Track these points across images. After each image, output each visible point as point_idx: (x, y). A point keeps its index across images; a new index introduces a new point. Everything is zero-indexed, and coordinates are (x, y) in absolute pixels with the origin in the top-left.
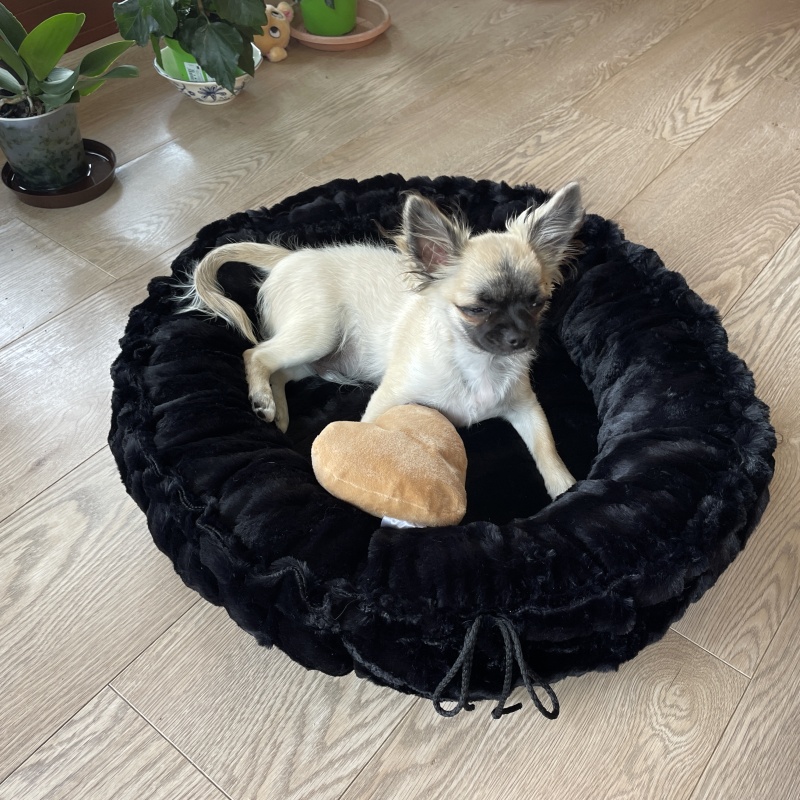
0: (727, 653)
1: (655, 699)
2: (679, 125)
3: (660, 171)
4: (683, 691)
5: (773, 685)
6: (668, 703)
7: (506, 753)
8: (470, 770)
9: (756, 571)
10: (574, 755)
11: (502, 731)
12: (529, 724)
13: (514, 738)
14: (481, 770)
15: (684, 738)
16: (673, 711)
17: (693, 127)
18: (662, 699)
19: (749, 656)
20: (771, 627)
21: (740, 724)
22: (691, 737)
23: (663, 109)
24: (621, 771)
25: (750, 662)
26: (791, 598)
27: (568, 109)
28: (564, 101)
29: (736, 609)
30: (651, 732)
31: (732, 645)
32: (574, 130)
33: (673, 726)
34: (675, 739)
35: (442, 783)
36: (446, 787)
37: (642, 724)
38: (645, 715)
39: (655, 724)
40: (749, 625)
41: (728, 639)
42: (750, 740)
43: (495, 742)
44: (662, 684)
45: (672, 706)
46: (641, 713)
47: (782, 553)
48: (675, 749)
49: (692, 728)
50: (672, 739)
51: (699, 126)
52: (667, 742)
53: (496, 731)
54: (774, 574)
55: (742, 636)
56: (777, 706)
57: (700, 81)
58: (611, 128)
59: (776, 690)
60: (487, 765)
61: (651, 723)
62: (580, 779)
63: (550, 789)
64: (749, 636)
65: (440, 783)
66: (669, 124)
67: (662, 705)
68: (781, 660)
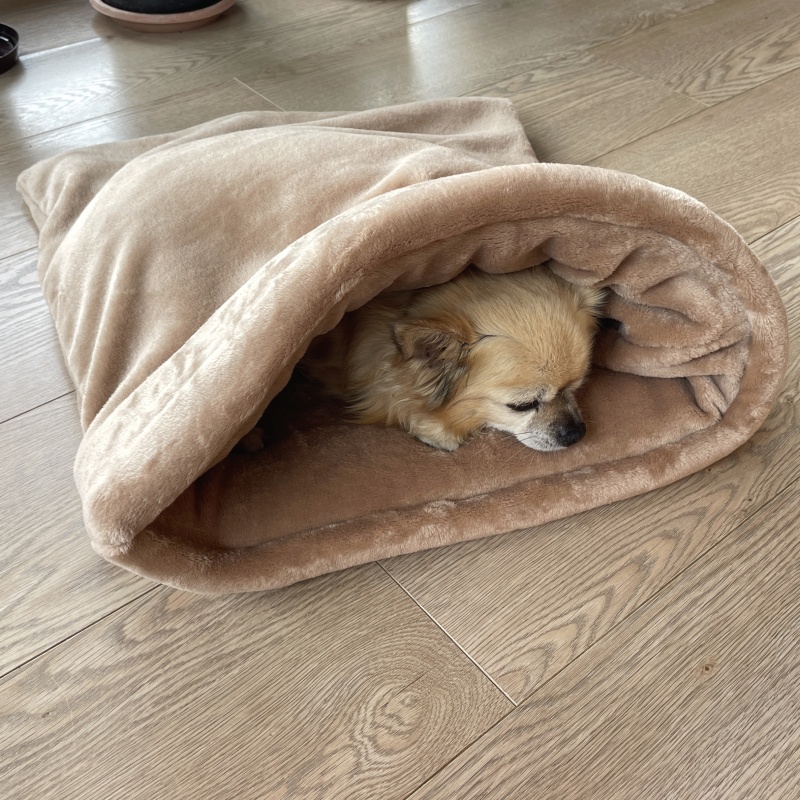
0: (498, 668)
1: (373, 702)
2: (713, 81)
3: (666, 125)
4: (416, 701)
5: (544, 721)
6: (388, 711)
7: (143, 725)
8: (88, 734)
9: (585, 577)
10: (230, 746)
11: (154, 696)
12: (191, 697)
13: (163, 709)
14: (103, 736)
15: (387, 759)
16: (389, 723)
17: (730, 86)
18: (382, 704)
19: (528, 678)
20: (575, 648)
21: (475, 759)
22: (400, 759)
23: (701, 64)
24: (283, 780)
25: (526, 684)
26: (620, 619)
27: (580, 53)
28: (579, 44)
29: (537, 617)
30: (347, 741)
31: (509, 659)
32: (576, 74)
33: (380, 741)
34: (376, 757)
35: (44, 742)
36: (47, 747)
37: (340, 729)
38: (350, 719)
39: (357, 733)
40: (544, 640)
41: (507, 651)
42: (479, 782)
43: (136, 709)
44: (392, 685)
45: (391, 716)
46: (345, 715)
47: (632, 562)
48: (369, 770)
49: (406, 749)
50: (370, 757)
51: (738, 85)
52: (362, 759)
53: (144, 696)
54: (607, 585)
55: (529, 651)
56: (539, 747)
57: (761, 41)
58: (624, 76)
59: (546, 727)
60: (111, 733)
61: (352, 731)
62: (223, 778)
63: (177, 781)
64: (539, 653)
65: (41, 740)
66: (701, 78)
67: (378, 712)
68: (569, 692)
